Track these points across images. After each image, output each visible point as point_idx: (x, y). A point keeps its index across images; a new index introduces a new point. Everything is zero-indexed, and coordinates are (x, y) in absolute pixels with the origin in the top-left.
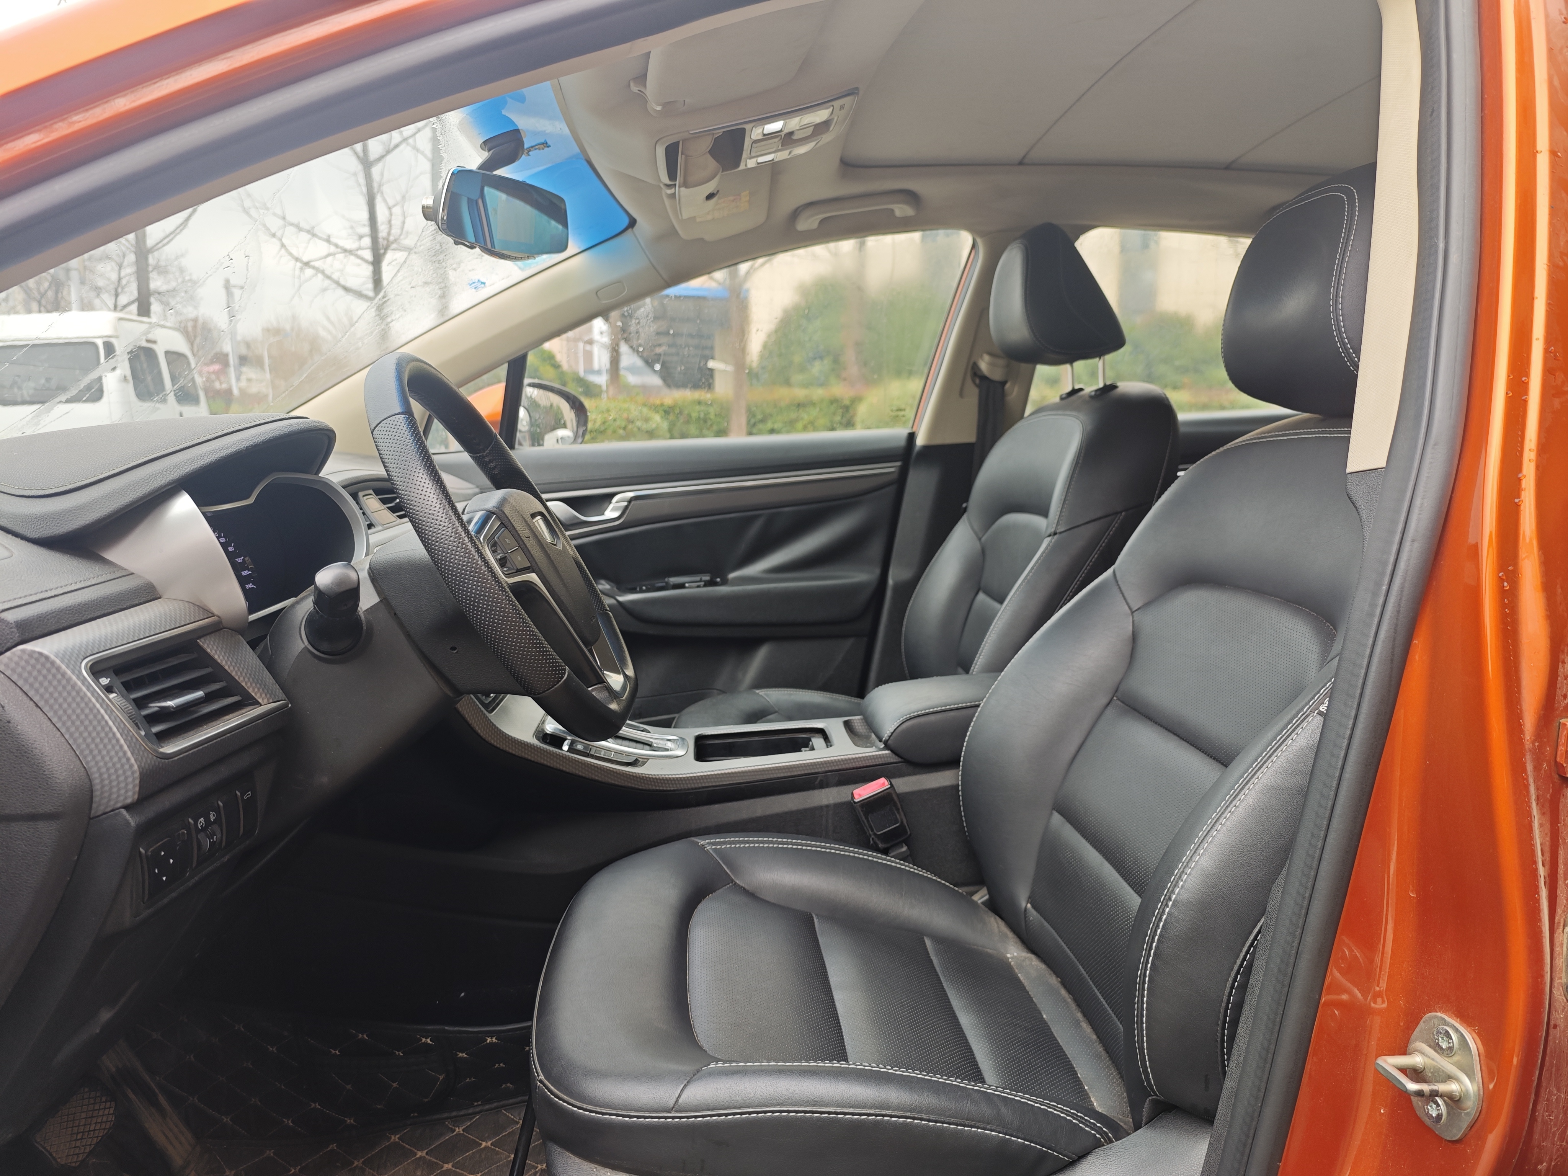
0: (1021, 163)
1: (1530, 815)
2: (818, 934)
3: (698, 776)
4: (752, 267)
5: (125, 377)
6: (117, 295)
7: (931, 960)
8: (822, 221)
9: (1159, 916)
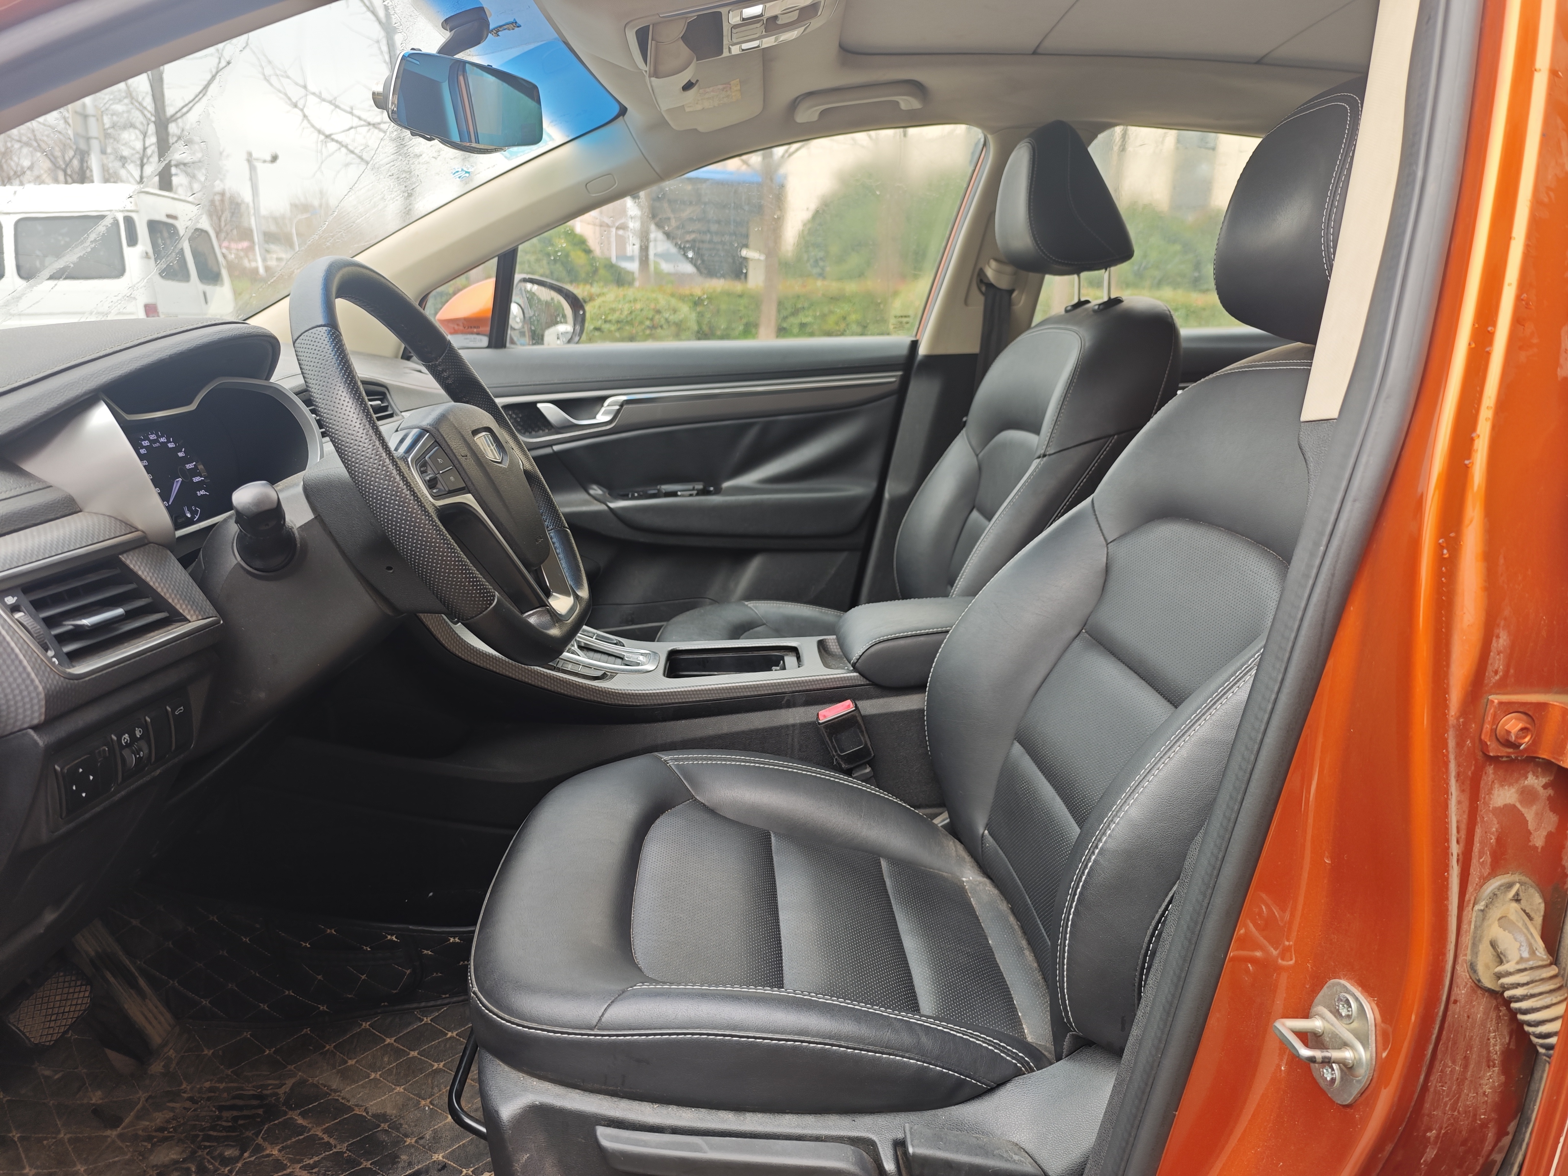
0: (1035, 53)
1: (1447, 791)
2: (773, 852)
3: (664, 693)
4: (787, 151)
5: (147, 253)
6: (142, 166)
7: (884, 881)
8: (823, 113)
9: (1085, 863)
